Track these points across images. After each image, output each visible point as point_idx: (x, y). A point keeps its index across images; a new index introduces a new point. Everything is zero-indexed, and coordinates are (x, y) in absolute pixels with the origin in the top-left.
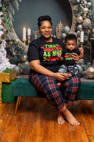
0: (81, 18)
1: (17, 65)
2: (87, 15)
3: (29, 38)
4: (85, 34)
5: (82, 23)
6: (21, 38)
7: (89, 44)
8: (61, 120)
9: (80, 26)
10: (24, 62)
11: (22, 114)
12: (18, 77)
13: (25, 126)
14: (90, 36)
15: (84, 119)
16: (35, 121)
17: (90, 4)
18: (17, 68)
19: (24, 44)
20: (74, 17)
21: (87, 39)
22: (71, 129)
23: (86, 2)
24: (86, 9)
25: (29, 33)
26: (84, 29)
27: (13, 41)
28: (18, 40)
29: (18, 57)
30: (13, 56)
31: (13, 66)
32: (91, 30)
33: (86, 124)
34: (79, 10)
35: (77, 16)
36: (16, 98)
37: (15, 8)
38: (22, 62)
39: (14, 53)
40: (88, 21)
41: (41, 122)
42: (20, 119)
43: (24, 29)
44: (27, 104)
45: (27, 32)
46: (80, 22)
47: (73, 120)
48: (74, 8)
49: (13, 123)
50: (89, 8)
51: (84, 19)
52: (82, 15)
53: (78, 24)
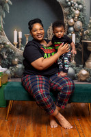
0: (72, 21)
1: (8, 68)
2: (78, 17)
3: (20, 41)
4: (77, 36)
5: (73, 26)
6: (12, 41)
7: (81, 46)
8: (53, 124)
9: (72, 29)
10: (16, 65)
11: (14, 119)
12: (10, 81)
13: (17, 131)
14: (82, 38)
15: (77, 122)
16: (28, 125)
17: (80, 6)
18: (8, 72)
19: (15, 47)
20: (65, 20)
21: (78, 42)
22: (64, 133)
23: (77, 5)
24: (77, 12)
25: (20, 36)
26: (75, 31)
27: (4, 44)
28: (9, 43)
29: (9, 60)
30: (4, 60)
31: (4, 69)
32: (83, 32)
33: (79, 127)
34: (71, 12)
35: (68, 19)
36: (7, 102)
37: (5, 11)
38: (13, 65)
39: (5, 57)
40: (79, 24)
41: (34, 126)
42: (11, 123)
43: (15, 32)
44: (19, 108)
45: (18, 34)
46: (71, 25)
47: (66, 123)
48: (65, 11)
49: (5, 128)
50: (80, 11)
51: (75, 21)
52: (73, 18)
53: (69, 26)
